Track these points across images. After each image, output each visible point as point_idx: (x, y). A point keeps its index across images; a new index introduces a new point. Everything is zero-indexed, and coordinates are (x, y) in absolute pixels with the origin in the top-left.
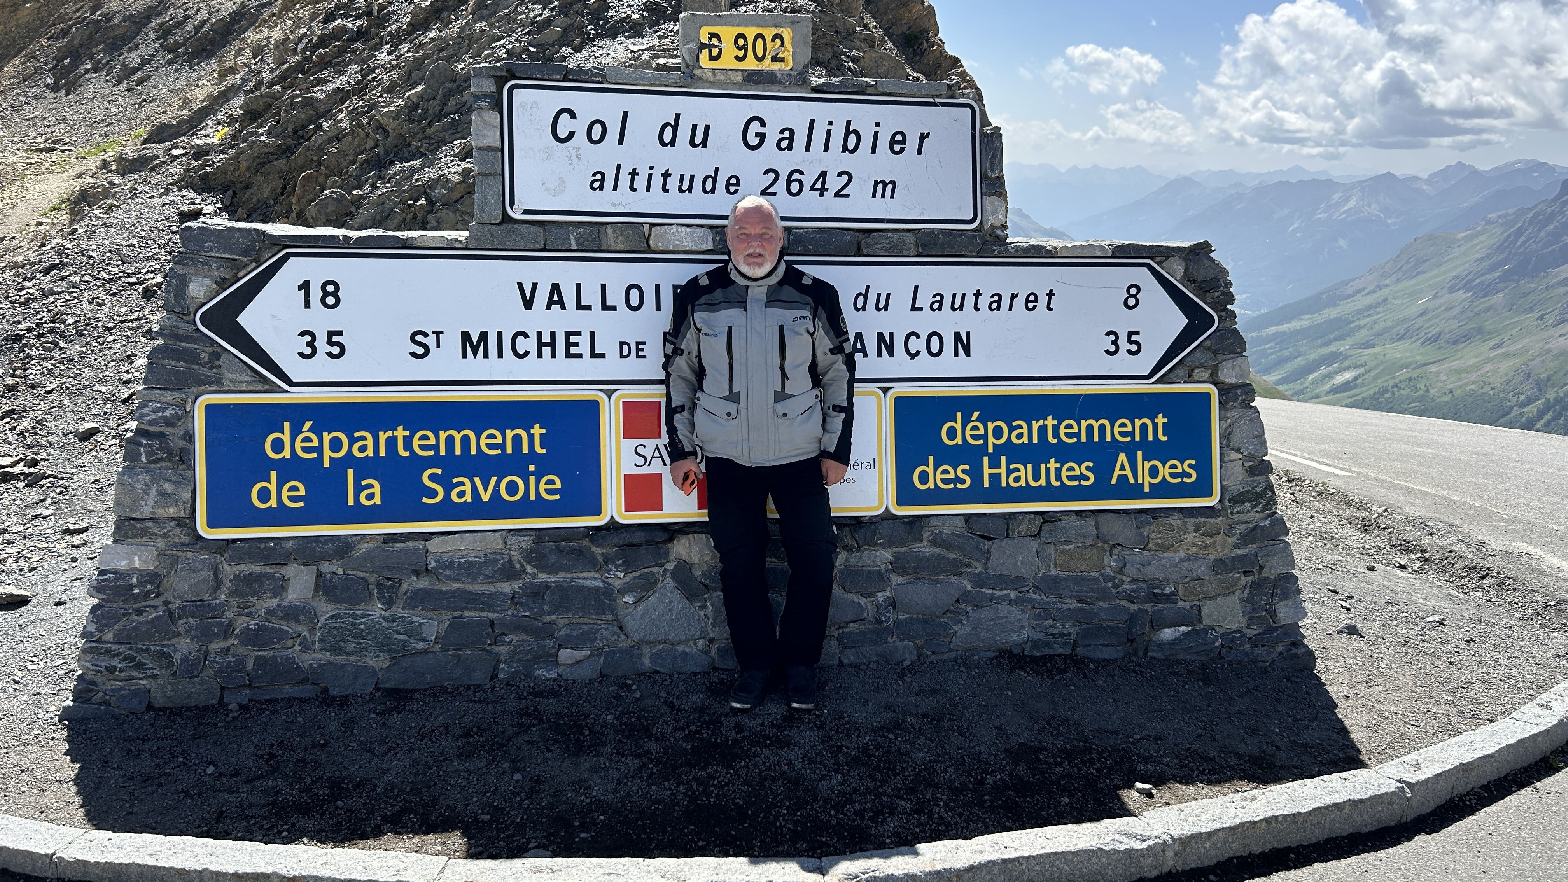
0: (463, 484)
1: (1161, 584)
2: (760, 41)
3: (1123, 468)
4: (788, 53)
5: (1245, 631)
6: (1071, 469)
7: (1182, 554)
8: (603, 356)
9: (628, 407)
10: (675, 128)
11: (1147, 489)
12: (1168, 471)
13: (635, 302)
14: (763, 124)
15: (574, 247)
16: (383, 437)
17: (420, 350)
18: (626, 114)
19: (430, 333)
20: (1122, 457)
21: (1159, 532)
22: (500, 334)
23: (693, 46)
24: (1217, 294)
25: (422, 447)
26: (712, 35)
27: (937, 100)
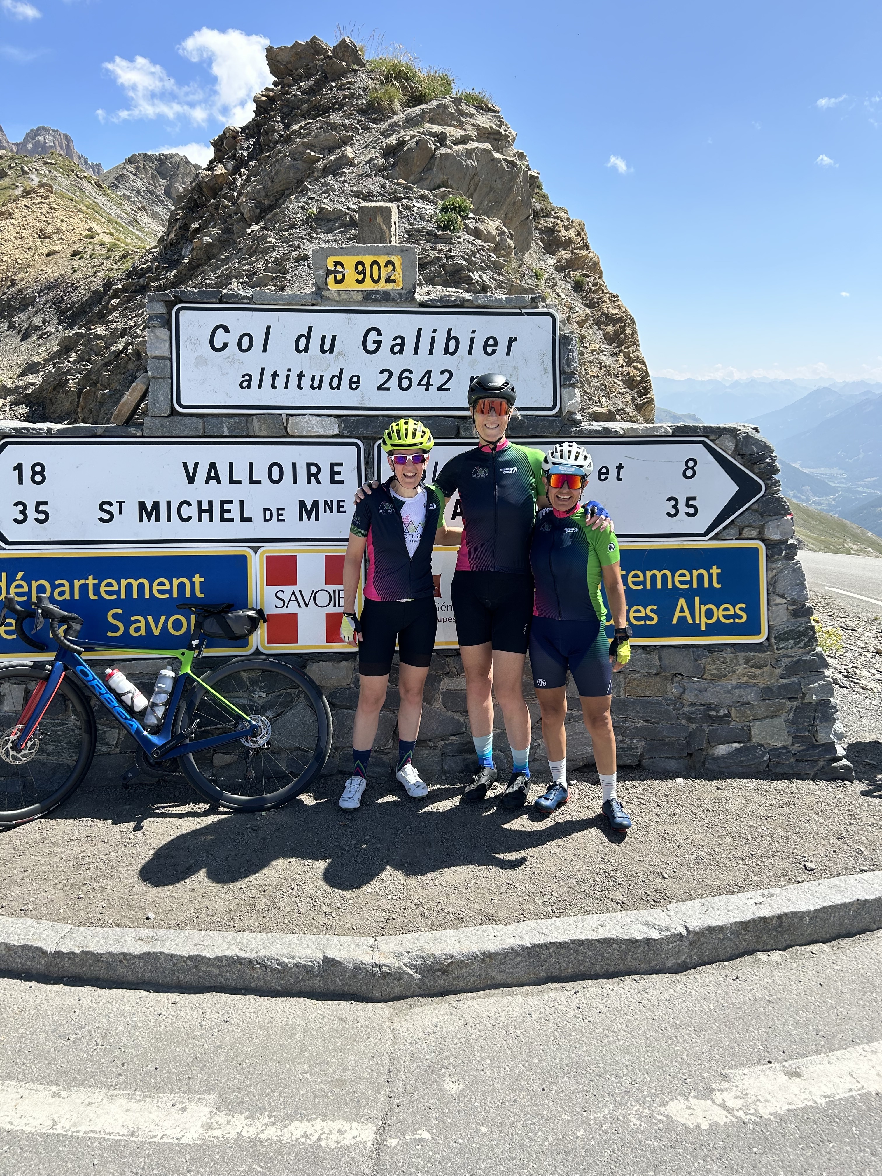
0: (138, 621)
1: (716, 708)
2: (375, 267)
3: (682, 610)
4: (398, 275)
5: (791, 748)
6: (638, 611)
7: (734, 682)
8: (250, 520)
9: (271, 561)
10: (308, 338)
11: (703, 628)
12: (721, 613)
13: (276, 477)
14: (379, 333)
15: (226, 433)
16: (77, 584)
17: (107, 516)
18: (268, 328)
19: (114, 502)
20: (682, 601)
21: (714, 664)
22: (169, 503)
23: (321, 272)
24: (763, 465)
25: (107, 592)
26: (337, 263)
27: (523, 311)
